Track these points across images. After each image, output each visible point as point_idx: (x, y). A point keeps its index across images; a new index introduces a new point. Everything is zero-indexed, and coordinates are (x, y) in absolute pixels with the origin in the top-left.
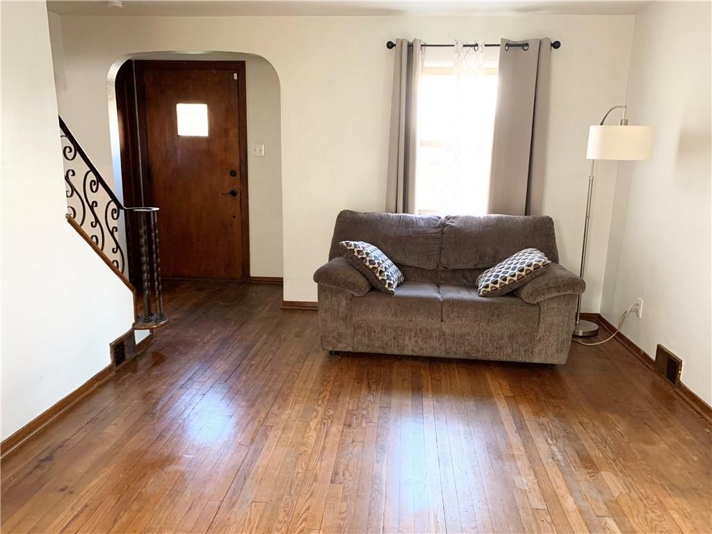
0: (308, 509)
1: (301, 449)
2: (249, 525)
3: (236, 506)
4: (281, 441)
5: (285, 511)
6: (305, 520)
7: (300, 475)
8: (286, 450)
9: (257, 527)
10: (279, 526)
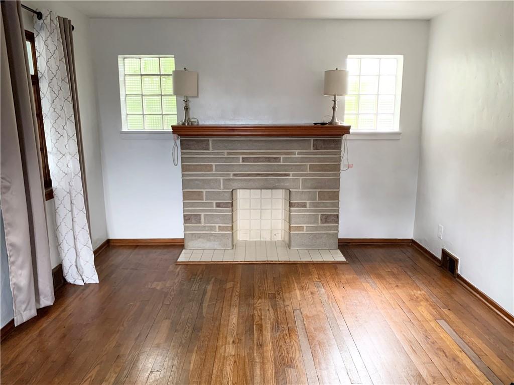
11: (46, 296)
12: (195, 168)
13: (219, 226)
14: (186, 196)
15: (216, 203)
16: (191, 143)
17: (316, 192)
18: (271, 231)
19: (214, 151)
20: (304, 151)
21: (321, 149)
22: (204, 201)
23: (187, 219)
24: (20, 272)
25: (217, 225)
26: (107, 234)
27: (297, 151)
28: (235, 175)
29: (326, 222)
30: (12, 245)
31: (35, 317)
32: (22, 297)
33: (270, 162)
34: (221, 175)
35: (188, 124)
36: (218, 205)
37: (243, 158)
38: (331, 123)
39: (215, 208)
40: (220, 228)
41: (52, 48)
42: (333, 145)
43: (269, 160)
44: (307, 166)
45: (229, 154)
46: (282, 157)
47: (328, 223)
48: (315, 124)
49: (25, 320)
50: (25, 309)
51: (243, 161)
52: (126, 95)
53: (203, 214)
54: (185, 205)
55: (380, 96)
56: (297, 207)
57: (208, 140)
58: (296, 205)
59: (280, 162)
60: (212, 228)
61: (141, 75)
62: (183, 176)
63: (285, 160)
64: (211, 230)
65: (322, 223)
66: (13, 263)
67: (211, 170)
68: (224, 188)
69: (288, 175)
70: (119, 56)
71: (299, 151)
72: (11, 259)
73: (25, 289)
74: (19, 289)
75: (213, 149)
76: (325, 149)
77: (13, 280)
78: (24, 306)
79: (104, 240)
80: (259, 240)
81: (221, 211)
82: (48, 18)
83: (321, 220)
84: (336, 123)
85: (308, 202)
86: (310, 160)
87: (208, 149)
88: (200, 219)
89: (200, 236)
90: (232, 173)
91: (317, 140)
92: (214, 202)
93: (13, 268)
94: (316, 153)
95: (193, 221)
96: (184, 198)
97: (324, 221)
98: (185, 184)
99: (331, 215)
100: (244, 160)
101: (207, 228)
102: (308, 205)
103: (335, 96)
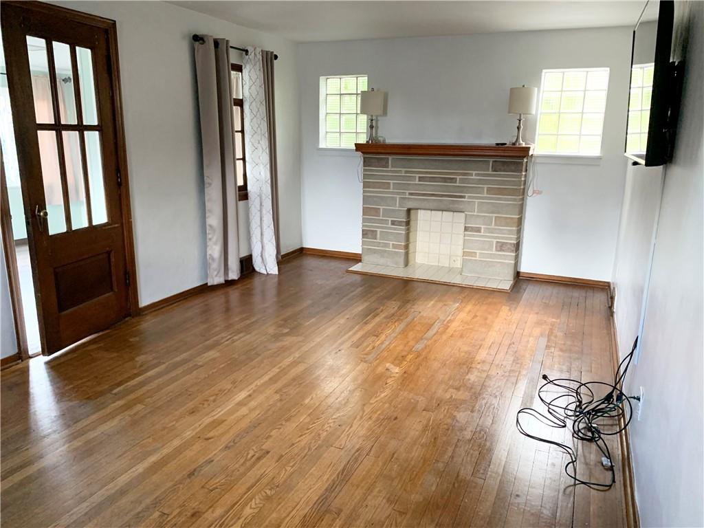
0: (301, 436)
1: (273, 492)
2: (349, 434)
3: (356, 448)
4: (290, 509)
5: (320, 438)
6: (308, 429)
7: (291, 465)
8: (290, 495)
9: (344, 431)
10: (328, 429)
11: (233, 272)
12: (374, 185)
13: (393, 244)
14: (366, 211)
15: (392, 221)
16: (373, 161)
17: (492, 217)
18: (450, 257)
19: (393, 169)
20: (482, 172)
21: (501, 170)
22: (381, 218)
23: (365, 234)
24: (214, 247)
25: (391, 243)
26: (301, 243)
27: (474, 172)
28: (411, 194)
29: (501, 250)
30: (210, 226)
31: (223, 284)
32: (214, 265)
33: (445, 182)
34: (398, 193)
35: (372, 141)
36: (393, 223)
37: (420, 177)
38: (514, 144)
39: (390, 225)
40: (395, 246)
41: (254, 77)
42: (513, 168)
43: (445, 180)
44: (484, 190)
45: (406, 172)
46: (458, 177)
47: (503, 251)
48: (497, 144)
49: (215, 283)
50: (216, 276)
51: (419, 181)
52: (327, 113)
53: (379, 230)
54: (364, 220)
55: (584, 115)
56: (470, 231)
57: (388, 158)
58: (470, 229)
59: (456, 182)
60: (386, 245)
61: (341, 94)
62: (364, 192)
63: (462, 181)
64: (385, 247)
65: (497, 250)
66: (210, 239)
67: (389, 188)
68: (400, 206)
69: (464, 197)
70: (321, 77)
71: (477, 172)
72: (209, 236)
73: (217, 261)
74: (213, 259)
75: (392, 167)
76: (504, 171)
77: (209, 252)
78: (216, 273)
79: (298, 247)
80: (437, 264)
81: (395, 229)
82: (253, 54)
83: (496, 247)
84: (520, 144)
85: (483, 227)
86: (486, 182)
87: (388, 167)
88: (376, 235)
89: (375, 252)
90: (407, 192)
91: (495, 161)
92: (390, 219)
93: (209, 243)
94: (494, 176)
95: (370, 236)
96: (364, 214)
97: (499, 249)
98: (366, 199)
99: (507, 243)
100: (421, 179)
101: (381, 245)
102: (482, 231)
103: (520, 115)
